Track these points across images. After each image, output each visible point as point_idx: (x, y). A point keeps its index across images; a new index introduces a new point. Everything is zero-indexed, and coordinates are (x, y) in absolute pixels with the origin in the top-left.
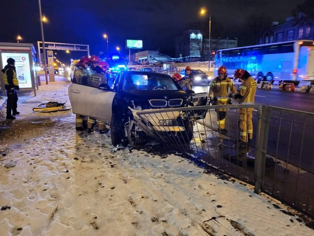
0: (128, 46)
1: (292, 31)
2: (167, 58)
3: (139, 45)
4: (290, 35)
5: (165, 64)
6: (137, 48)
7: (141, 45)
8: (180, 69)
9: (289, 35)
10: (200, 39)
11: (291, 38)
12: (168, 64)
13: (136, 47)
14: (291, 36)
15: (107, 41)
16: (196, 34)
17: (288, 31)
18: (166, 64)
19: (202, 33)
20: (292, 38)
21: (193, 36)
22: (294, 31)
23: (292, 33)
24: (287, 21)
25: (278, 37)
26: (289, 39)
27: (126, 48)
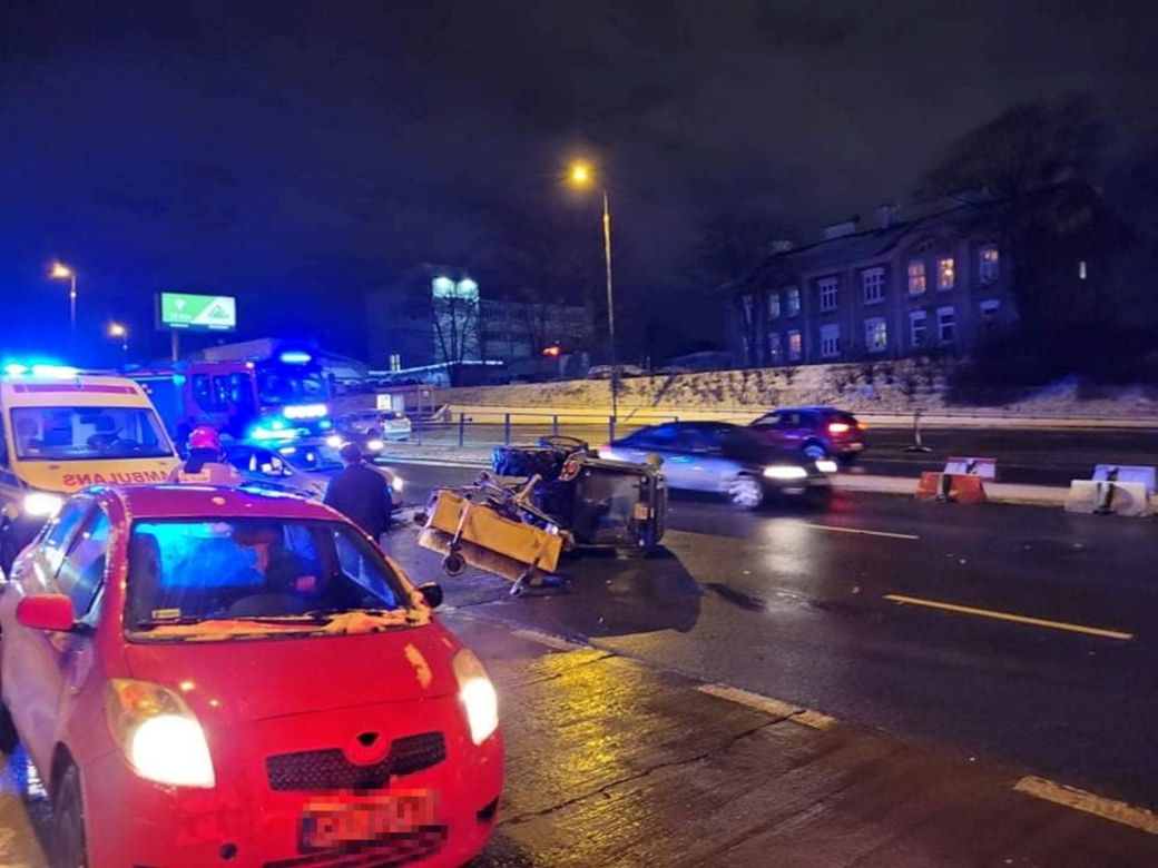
0: (166, 319)
1: (879, 271)
2: (355, 369)
3: (218, 315)
4: (871, 284)
5: (385, 393)
6: (211, 327)
7: (227, 316)
8: (462, 415)
9: (866, 285)
10: (470, 300)
11: (875, 296)
12: (398, 393)
13: (206, 326)
14: (875, 287)
15: (73, 295)
16: (457, 279)
17: (859, 271)
18: (389, 396)
19: (473, 277)
20: (882, 295)
21: (442, 286)
22: (886, 271)
23: (878, 278)
24: (829, 237)
25: (823, 293)
26: (869, 297)
27: (157, 328)
